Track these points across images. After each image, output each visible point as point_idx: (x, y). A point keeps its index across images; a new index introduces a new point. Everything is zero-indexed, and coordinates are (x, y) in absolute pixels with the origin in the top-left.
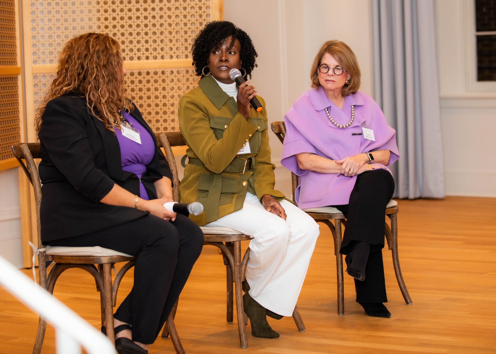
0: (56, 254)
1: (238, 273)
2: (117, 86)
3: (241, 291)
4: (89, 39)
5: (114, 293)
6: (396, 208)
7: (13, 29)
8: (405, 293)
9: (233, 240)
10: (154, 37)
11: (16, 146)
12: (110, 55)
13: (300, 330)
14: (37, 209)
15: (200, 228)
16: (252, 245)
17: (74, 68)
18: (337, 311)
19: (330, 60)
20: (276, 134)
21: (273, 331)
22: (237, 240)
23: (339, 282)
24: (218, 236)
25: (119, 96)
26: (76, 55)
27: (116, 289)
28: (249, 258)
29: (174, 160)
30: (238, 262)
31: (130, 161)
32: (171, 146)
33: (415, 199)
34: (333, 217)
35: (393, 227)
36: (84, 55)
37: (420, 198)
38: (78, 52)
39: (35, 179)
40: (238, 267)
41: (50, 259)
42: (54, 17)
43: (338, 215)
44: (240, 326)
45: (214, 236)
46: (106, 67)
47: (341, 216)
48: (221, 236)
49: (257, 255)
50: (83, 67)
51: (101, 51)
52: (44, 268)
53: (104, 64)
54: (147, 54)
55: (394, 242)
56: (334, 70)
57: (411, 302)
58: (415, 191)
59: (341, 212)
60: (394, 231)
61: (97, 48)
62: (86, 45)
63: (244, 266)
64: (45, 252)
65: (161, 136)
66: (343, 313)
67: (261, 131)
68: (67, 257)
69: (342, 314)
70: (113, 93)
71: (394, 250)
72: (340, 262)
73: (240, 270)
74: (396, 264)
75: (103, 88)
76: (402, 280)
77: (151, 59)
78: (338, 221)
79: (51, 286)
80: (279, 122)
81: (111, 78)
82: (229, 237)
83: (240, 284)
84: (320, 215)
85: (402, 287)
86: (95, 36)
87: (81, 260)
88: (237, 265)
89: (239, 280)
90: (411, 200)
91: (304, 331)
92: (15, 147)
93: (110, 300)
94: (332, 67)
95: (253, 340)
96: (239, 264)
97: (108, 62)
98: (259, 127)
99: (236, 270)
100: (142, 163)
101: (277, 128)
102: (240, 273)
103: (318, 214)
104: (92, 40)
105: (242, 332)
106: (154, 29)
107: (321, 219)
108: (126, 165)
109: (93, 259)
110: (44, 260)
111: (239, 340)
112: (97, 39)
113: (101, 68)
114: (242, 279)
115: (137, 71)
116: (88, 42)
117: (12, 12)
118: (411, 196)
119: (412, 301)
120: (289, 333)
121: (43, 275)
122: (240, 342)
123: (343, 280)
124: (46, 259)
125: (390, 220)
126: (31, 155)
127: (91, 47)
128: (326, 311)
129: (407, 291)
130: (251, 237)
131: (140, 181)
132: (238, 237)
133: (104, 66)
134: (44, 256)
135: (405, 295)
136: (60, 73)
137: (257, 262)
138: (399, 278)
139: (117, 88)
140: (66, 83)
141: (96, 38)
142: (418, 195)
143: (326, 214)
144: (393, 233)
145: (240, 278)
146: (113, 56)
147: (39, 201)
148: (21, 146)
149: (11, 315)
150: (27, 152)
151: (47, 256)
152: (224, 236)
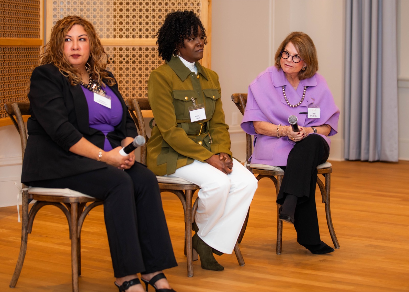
0: (35, 193)
1: (189, 216)
3: (191, 231)
5: (79, 227)
6: (330, 169)
7: (38, 8)
8: (334, 239)
9: (186, 189)
10: (154, 20)
13: (240, 264)
16: (200, 194)
18: (276, 250)
20: (236, 103)
21: (219, 265)
22: (189, 189)
23: (279, 227)
24: (174, 184)
27: (81, 224)
29: (143, 121)
31: (98, 121)
32: (141, 110)
33: (374, 162)
34: (276, 174)
35: (327, 184)
37: (378, 161)
39: (22, 132)
40: (189, 211)
41: (31, 197)
43: (280, 173)
44: (188, 259)
45: (171, 184)
47: (282, 173)
48: (176, 185)
49: (203, 202)
52: (27, 204)
54: (147, 33)
55: (327, 197)
56: (293, 58)
57: (339, 246)
58: (374, 155)
59: (282, 170)
60: (328, 187)
63: (194, 210)
64: (27, 191)
65: (133, 101)
66: (281, 253)
67: (215, 100)
68: (44, 196)
69: (279, 254)
71: (327, 203)
73: (190, 214)
74: (328, 214)
76: (333, 228)
77: (150, 38)
78: (280, 177)
79: (31, 218)
80: (239, 94)
82: (183, 186)
83: (190, 225)
84: (266, 172)
85: (332, 233)
87: (54, 199)
88: (188, 210)
89: (189, 221)
90: (370, 162)
91: (244, 266)
92: (7, 105)
93: (75, 232)
94: (292, 55)
95: (200, 271)
96: (190, 208)
98: (214, 97)
99: (187, 213)
100: (110, 124)
101: (237, 99)
103: (264, 171)
105: (190, 264)
106: (154, 14)
107: (267, 175)
108: (95, 124)
109: (63, 199)
110: (26, 198)
111: (187, 270)
114: (192, 221)
115: (138, 47)
118: (371, 159)
120: (231, 266)
121: (25, 210)
122: (187, 272)
123: (282, 226)
124: (28, 197)
125: (325, 178)
126: (20, 112)
128: (268, 250)
129: (336, 237)
131: (106, 137)
132: (190, 186)
134: (27, 194)
135: (334, 240)
137: (204, 208)
138: (330, 226)
142: (376, 159)
143: (270, 171)
144: (327, 189)
145: (190, 220)
148: (12, 105)
150: (17, 109)
151: (29, 195)
152: (179, 185)
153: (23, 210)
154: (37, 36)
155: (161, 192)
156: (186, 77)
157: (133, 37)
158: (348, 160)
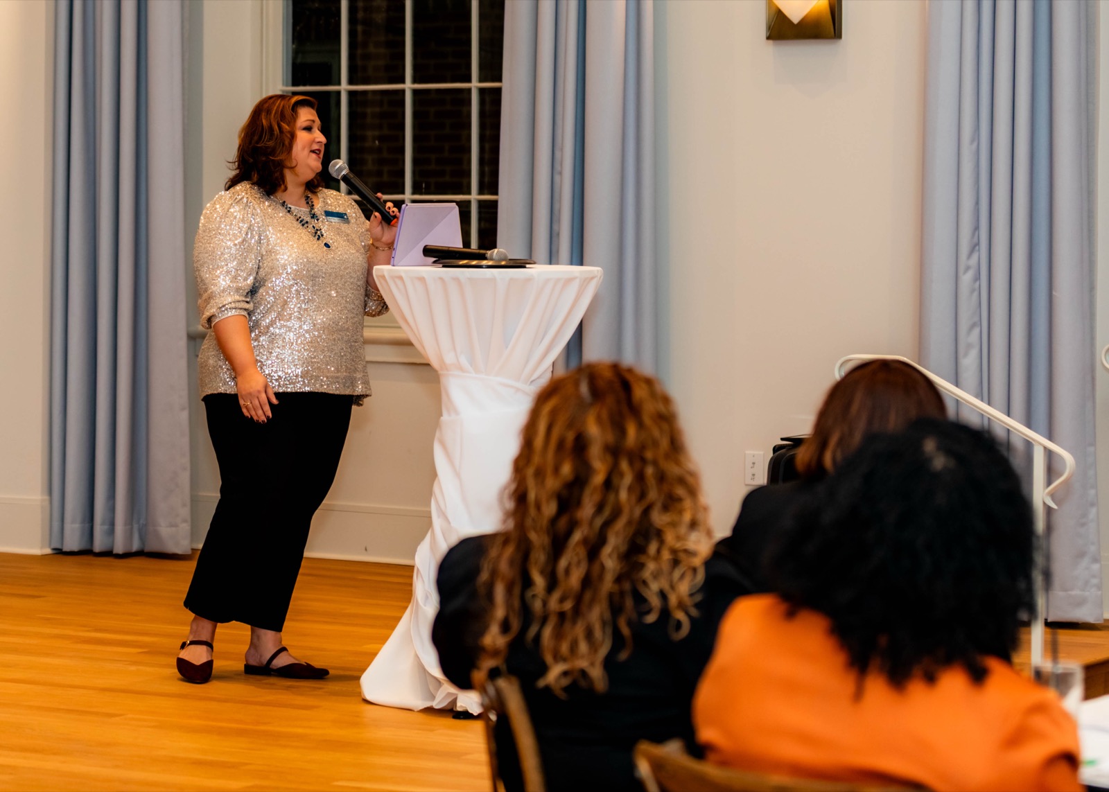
33: (127, 555)
37: (140, 554)
58: (129, 536)
90: (118, 556)
118: (119, 548)
142: (136, 546)
158: (59, 552)
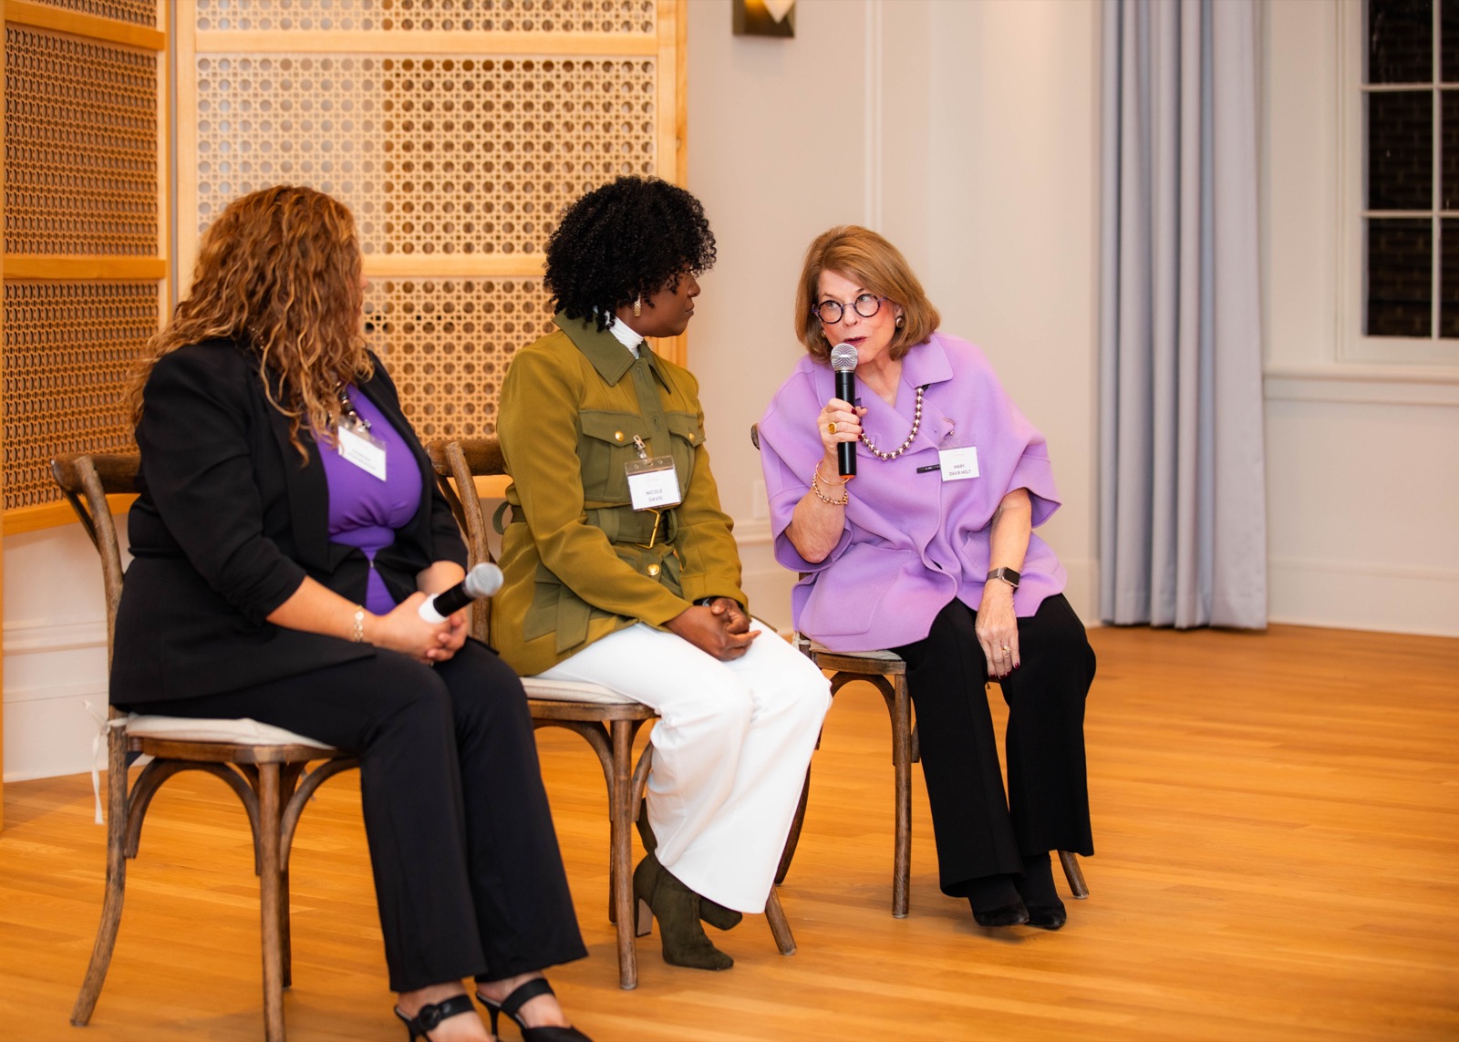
0: (148, 735)
1: (623, 801)
2: (346, 323)
4: (280, 206)
5: (284, 839)
7: (151, 164)
8: (1071, 868)
9: (613, 718)
10: (509, 197)
11: (62, 462)
12: (334, 246)
13: (783, 949)
14: (109, 620)
15: (520, 683)
16: (657, 735)
17: (240, 276)
18: (891, 905)
19: (837, 286)
21: (718, 952)
22: (621, 718)
23: (900, 834)
24: (575, 704)
25: (349, 349)
26: (246, 246)
27: (289, 827)
28: (649, 767)
29: (478, 508)
30: (623, 773)
31: (353, 522)
32: (473, 475)
33: (1191, 629)
34: (887, 669)
36: (270, 246)
37: (1204, 627)
38: (252, 238)
40: (622, 786)
41: (136, 747)
42: (256, 136)
43: (896, 665)
44: (620, 932)
45: (566, 704)
46: (323, 280)
48: (582, 705)
49: (666, 759)
50: (262, 277)
51: (310, 237)
52: (122, 769)
53: (319, 268)
54: (488, 238)
56: (855, 308)
57: (1087, 892)
58: (1193, 609)
61: (302, 231)
62: (273, 221)
63: (639, 783)
64: (124, 728)
65: (447, 447)
66: (906, 912)
67: (695, 445)
68: (174, 744)
69: (903, 916)
70: (334, 342)
72: (904, 783)
73: (627, 794)
75: (311, 330)
78: (898, 680)
81: (333, 304)
82: (603, 709)
83: (627, 828)
86: (295, 197)
87: (205, 752)
88: (620, 782)
89: (623, 818)
90: (1181, 630)
91: (794, 954)
92: (60, 464)
94: (849, 300)
96: (627, 776)
97: (328, 266)
98: (691, 436)
99: (617, 793)
102: (627, 800)
104: (287, 208)
105: (626, 949)
106: (508, 177)
107: (861, 673)
108: (343, 531)
109: (235, 751)
110: (121, 748)
111: (618, 968)
112: (300, 206)
113: (308, 281)
114: (633, 815)
115: (462, 282)
116: (277, 213)
117: (151, 122)
118: (1182, 621)
119: (1089, 888)
120: (754, 957)
121: (117, 785)
122: (618, 973)
123: (909, 829)
124: (127, 746)
126: (99, 484)
127: (284, 227)
129: (1075, 863)
130: (657, 712)
131: (372, 565)
132: (624, 709)
133: (318, 275)
134: (122, 738)
135: (1070, 872)
136: (201, 289)
137: (669, 778)
139: (346, 329)
140: (216, 314)
141: (298, 202)
142: (1199, 620)
143: (871, 661)
145: (626, 815)
146: (341, 249)
147: (114, 602)
148: (76, 462)
149: (84, 880)
150: (89, 476)
151: (129, 739)
152: (591, 706)
153: (110, 785)
154: (151, 248)
155: (537, 727)
156: (620, 374)
157: (447, 248)
158: (1110, 625)
